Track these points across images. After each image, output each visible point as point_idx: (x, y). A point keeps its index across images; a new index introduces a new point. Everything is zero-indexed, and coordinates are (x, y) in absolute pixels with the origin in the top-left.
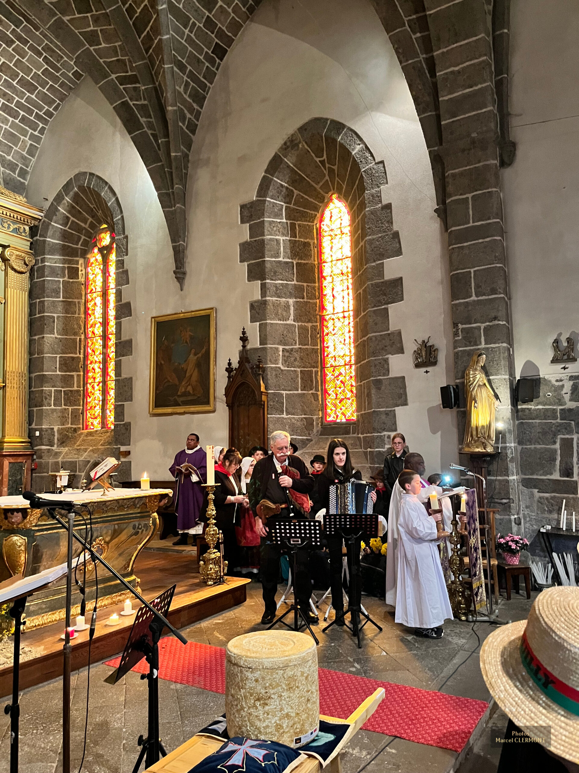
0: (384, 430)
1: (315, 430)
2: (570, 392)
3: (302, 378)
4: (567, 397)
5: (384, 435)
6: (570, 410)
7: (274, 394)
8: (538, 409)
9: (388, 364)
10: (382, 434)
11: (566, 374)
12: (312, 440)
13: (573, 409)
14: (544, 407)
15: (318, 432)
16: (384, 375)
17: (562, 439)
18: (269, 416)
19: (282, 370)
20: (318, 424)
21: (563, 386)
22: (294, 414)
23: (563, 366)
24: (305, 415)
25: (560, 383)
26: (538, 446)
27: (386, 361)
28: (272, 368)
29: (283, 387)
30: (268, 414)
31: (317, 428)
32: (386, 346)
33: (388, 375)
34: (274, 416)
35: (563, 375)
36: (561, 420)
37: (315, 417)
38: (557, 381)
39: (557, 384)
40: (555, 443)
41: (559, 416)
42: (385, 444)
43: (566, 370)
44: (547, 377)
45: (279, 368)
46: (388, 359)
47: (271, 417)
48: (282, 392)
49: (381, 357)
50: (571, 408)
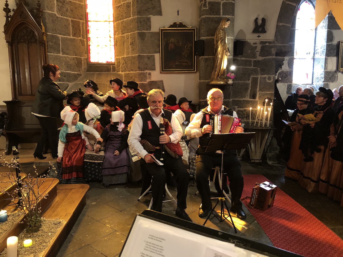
0: (146, 69)
1: (83, 67)
2: (260, 51)
3: (73, 27)
4: (258, 54)
5: (147, 73)
6: (259, 61)
7: (52, 36)
8: (242, 60)
9: (150, 22)
10: (145, 72)
11: (259, 40)
12: (81, 75)
13: (260, 61)
14: (245, 59)
15: (85, 69)
16: (147, 30)
17: (253, 78)
18: (49, 54)
19: (57, 17)
20: (85, 63)
21: (256, 47)
22: (67, 54)
23: (258, 35)
24: (76, 55)
25: (255, 45)
26: (240, 82)
27: (149, 19)
28: (49, 14)
29: (59, 31)
30: (48, 52)
31: (84, 66)
32: (149, 8)
33: (150, 30)
34: (53, 54)
35: (257, 40)
36: (254, 67)
37: (83, 58)
38: (254, 44)
39: (253, 45)
40: (249, 80)
41: (253, 65)
42: (147, 79)
43: (260, 37)
44: (248, 41)
45: (55, 15)
46: (150, 18)
47: (50, 55)
48: (59, 35)
49: (145, 16)
50: (260, 60)
